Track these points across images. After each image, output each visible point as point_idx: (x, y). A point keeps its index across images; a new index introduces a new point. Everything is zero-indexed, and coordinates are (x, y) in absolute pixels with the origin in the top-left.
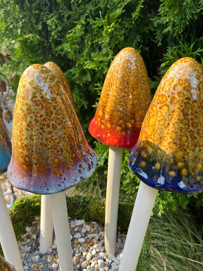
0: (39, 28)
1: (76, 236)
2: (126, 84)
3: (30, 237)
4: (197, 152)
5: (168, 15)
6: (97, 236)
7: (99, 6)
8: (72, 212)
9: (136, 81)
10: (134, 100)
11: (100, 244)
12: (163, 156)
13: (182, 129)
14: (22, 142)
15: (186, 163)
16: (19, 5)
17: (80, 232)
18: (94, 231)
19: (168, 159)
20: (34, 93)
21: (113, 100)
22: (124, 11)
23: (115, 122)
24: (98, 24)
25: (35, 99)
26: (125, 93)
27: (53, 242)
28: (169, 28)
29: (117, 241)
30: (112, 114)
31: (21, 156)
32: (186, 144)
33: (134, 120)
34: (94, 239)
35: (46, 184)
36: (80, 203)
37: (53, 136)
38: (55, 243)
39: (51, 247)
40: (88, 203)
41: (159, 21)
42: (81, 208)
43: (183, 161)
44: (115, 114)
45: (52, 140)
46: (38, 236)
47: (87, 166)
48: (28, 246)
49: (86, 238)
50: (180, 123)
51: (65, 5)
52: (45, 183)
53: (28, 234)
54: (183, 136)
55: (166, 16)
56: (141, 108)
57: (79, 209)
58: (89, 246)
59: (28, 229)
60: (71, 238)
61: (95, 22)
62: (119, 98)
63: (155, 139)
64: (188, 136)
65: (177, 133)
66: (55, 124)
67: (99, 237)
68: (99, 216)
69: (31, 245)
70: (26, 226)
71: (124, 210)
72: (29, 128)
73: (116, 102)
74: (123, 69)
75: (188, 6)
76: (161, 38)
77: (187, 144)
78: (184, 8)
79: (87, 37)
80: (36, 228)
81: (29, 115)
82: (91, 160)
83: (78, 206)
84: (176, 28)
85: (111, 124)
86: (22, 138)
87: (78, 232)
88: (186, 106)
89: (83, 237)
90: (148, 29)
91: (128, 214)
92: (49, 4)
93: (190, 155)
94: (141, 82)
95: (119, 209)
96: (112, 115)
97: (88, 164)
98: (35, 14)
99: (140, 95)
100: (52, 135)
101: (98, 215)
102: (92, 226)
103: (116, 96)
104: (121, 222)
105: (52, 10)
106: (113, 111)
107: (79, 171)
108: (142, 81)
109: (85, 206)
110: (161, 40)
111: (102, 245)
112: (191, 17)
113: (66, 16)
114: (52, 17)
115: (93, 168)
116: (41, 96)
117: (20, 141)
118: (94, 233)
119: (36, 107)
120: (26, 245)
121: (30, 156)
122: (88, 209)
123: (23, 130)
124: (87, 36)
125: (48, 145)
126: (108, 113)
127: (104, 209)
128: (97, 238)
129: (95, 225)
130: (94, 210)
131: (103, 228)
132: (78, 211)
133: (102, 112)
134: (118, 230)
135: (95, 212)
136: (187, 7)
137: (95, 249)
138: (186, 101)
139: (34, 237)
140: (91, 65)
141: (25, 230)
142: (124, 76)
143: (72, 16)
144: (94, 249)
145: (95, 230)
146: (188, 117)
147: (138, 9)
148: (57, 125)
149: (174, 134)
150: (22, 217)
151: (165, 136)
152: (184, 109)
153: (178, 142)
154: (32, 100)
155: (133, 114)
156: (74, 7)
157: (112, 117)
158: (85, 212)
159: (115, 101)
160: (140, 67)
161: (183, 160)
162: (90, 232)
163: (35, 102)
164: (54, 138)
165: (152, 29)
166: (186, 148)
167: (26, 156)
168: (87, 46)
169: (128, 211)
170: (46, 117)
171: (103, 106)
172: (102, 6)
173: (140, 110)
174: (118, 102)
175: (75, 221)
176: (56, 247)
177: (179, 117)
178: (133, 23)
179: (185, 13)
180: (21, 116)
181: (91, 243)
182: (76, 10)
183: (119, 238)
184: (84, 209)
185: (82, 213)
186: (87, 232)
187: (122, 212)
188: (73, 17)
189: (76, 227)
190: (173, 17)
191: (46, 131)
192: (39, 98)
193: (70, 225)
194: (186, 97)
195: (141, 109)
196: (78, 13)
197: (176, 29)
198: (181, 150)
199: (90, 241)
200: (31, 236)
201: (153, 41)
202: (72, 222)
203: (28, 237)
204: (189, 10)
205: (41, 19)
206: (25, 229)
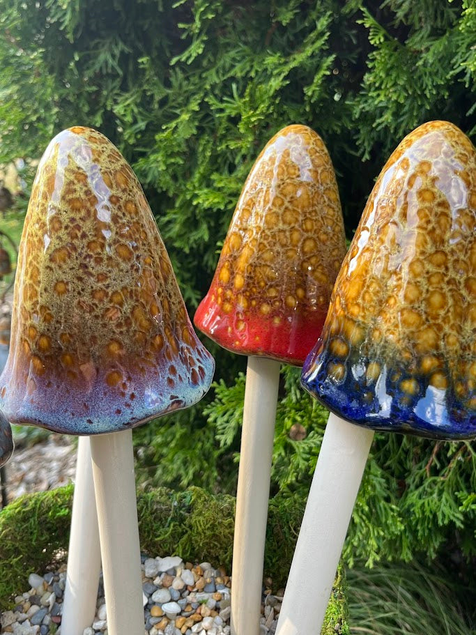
0: (96, 122)
1: (157, 597)
2: (289, 202)
3: (39, 600)
4: (468, 335)
5: (383, 87)
6: (212, 598)
7: (232, 73)
8: (149, 536)
9: (311, 197)
10: (305, 240)
11: (219, 619)
12: (387, 345)
13: (431, 276)
14: (35, 299)
15: (442, 361)
16: (54, 75)
17: (168, 588)
18: (205, 587)
19: (398, 350)
20: (71, 183)
21: (257, 240)
22: (288, 82)
23: (259, 293)
24: (228, 111)
25: (70, 196)
26: (284, 222)
27: (96, 615)
28: (388, 117)
29: (263, 614)
30: (252, 275)
31: (29, 336)
32: (442, 313)
33: (305, 290)
34: (203, 606)
35: (87, 407)
36: (170, 510)
37: (108, 287)
38: (101, 615)
39: (92, 627)
40: (190, 509)
41: (365, 105)
42: (172, 525)
43: (434, 355)
44: (259, 275)
45: (106, 294)
46: (59, 599)
47: (188, 374)
48: (32, 625)
49: (182, 602)
50: (425, 262)
51: (156, 74)
52: (85, 404)
53: (34, 594)
54: (433, 293)
55: (379, 88)
56: (320, 262)
57: (169, 526)
58: (190, 623)
59: (34, 580)
60: (145, 601)
61: (223, 106)
62: (269, 236)
63: (366, 305)
64: (445, 293)
65: (419, 286)
66: (113, 256)
67: (217, 601)
68: (219, 546)
69: (40, 620)
70: (31, 573)
71: (282, 527)
72: (53, 265)
73: (261, 246)
74: (283, 169)
75: (428, 69)
76: (369, 144)
77: (444, 312)
78: (418, 74)
79: (203, 142)
80: (56, 578)
81: (54, 234)
82: (198, 364)
83: (166, 520)
84: (402, 119)
85: (247, 300)
86: (36, 290)
87: (162, 586)
88: (438, 222)
89: (176, 601)
90: (340, 124)
91: (292, 538)
92: (121, 73)
93: (451, 340)
94: (322, 200)
95: (269, 525)
96: (251, 278)
97: (191, 371)
98: (89, 94)
99: (320, 230)
100: (107, 283)
101: (216, 543)
102: (199, 573)
103: (264, 231)
104: (274, 560)
105: (127, 86)
106: (256, 266)
107: (170, 381)
108: (326, 200)
109: (182, 520)
110: (368, 149)
111: (224, 622)
112: (434, 92)
113: (157, 98)
114: (127, 99)
115: (203, 382)
116: (85, 189)
117: (31, 298)
118: (203, 590)
119: (72, 215)
120: (27, 621)
121: (50, 334)
122: (191, 527)
123: (38, 270)
124: (203, 139)
125: (97, 306)
126: (243, 272)
127: (231, 526)
128: (212, 603)
129: (207, 572)
130: (207, 527)
131: (226, 581)
132: (166, 533)
133: (227, 272)
134: (264, 586)
135: (208, 533)
136: (426, 74)
137: (206, 631)
138: (440, 210)
139: (50, 598)
140: (210, 200)
141: (27, 582)
142: (283, 184)
143: (171, 98)
144: (204, 631)
145: (207, 585)
146: (444, 246)
147: (318, 79)
148: (120, 260)
149: (411, 287)
150: (21, 547)
151: (390, 297)
152: (434, 229)
153: (423, 306)
154: (63, 198)
155: (302, 276)
156: (177, 79)
157: (251, 281)
158: (183, 533)
159: (261, 243)
160: (322, 168)
161: (435, 352)
162: (195, 590)
163: (70, 202)
164: (110, 291)
165: (350, 126)
166: (443, 324)
167: (42, 335)
168: (202, 162)
169: (292, 528)
170: (95, 238)
171: (231, 256)
172: (239, 75)
173: (320, 267)
174: (267, 245)
175: (158, 561)
176: (105, 624)
177: (423, 246)
178: (308, 109)
179: (422, 85)
180: (36, 239)
181: (196, 617)
182: (181, 86)
183: (269, 607)
184: (180, 525)
185: (174, 538)
186: (186, 587)
187: (275, 531)
188: (174, 101)
189: (160, 574)
190: (395, 92)
191: (93, 272)
192: (80, 194)
193: (143, 571)
194: (439, 200)
195: (320, 265)
196: (186, 92)
197: (402, 122)
198: (429, 327)
199: (193, 611)
200: (42, 597)
201: (353, 152)
202: (150, 562)
203: (34, 601)
204: (430, 79)
205: (101, 105)
206: (26, 579)
